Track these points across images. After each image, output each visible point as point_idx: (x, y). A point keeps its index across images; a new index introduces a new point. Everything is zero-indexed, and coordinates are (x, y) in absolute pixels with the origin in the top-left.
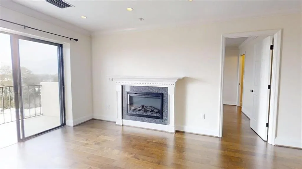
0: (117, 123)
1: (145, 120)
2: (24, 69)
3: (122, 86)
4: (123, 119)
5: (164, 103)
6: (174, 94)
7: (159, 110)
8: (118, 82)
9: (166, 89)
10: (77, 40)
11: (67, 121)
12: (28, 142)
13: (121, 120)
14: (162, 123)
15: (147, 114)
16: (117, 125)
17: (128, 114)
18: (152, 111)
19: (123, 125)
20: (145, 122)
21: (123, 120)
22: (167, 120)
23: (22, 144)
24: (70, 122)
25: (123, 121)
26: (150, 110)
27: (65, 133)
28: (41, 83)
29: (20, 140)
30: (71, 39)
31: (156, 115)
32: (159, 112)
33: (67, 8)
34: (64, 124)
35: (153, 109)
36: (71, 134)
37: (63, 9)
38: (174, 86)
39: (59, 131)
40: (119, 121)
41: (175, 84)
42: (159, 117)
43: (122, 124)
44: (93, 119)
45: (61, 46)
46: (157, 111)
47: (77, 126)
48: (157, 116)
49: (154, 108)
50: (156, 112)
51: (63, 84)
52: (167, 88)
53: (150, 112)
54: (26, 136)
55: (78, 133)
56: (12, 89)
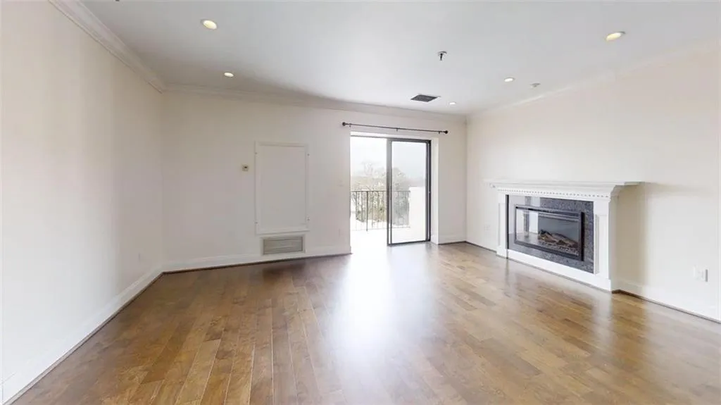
0: (498, 253)
1: (547, 257)
2: (397, 169)
3: (508, 196)
4: (508, 248)
5: (586, 232)
6: (608, 215)
7: (576, 243)
8: (500, 188)
9: (589, 205)
10: (446, 132)
11: (432, 237)
12: (394, 248)
13: (505, 250)
14: (583, 268)
15: (550, 247)
16: (499, 256)
17: (517, 242)
18: (561, 243)
19: (507, 258)
20: (547, 259)
21: (509, 250)
22: (593, 263)
23: (389, 248)
24: (435, 238)
25: (507, 253)
26: (557, 241)
27: (429, 248)
28: (410, 189)
29: (388, 245)
30: (439, 132)
31: (569, 251)
32: (575, 246)
33: (433, 101)
34: (428, 240)
35: (563, 239)
36: (436, 250)
37: (430, 102)
38: (609, 200)
39: (423, 245)
40: (501, 250)
41: (610, 197)
42: (574, 255)
43: (506, 256)
44: (465, 242)
45: (429, 142)
46: (571, 244)
47: (443, 245)
48: (572, 253)
49: (565, 237)
50: (570, 246)
51: (430, 191)
52: (592, 202)
53: (557, 244)
54: (393, 242)
55: (441, 252)
56: (385, 193)
